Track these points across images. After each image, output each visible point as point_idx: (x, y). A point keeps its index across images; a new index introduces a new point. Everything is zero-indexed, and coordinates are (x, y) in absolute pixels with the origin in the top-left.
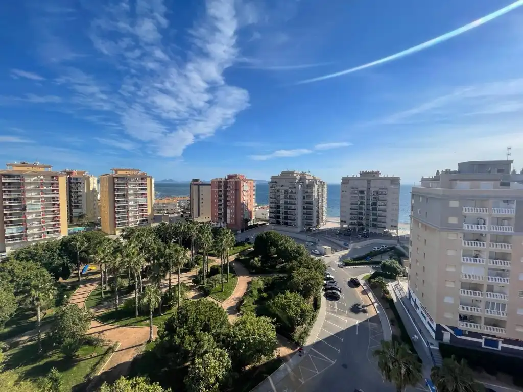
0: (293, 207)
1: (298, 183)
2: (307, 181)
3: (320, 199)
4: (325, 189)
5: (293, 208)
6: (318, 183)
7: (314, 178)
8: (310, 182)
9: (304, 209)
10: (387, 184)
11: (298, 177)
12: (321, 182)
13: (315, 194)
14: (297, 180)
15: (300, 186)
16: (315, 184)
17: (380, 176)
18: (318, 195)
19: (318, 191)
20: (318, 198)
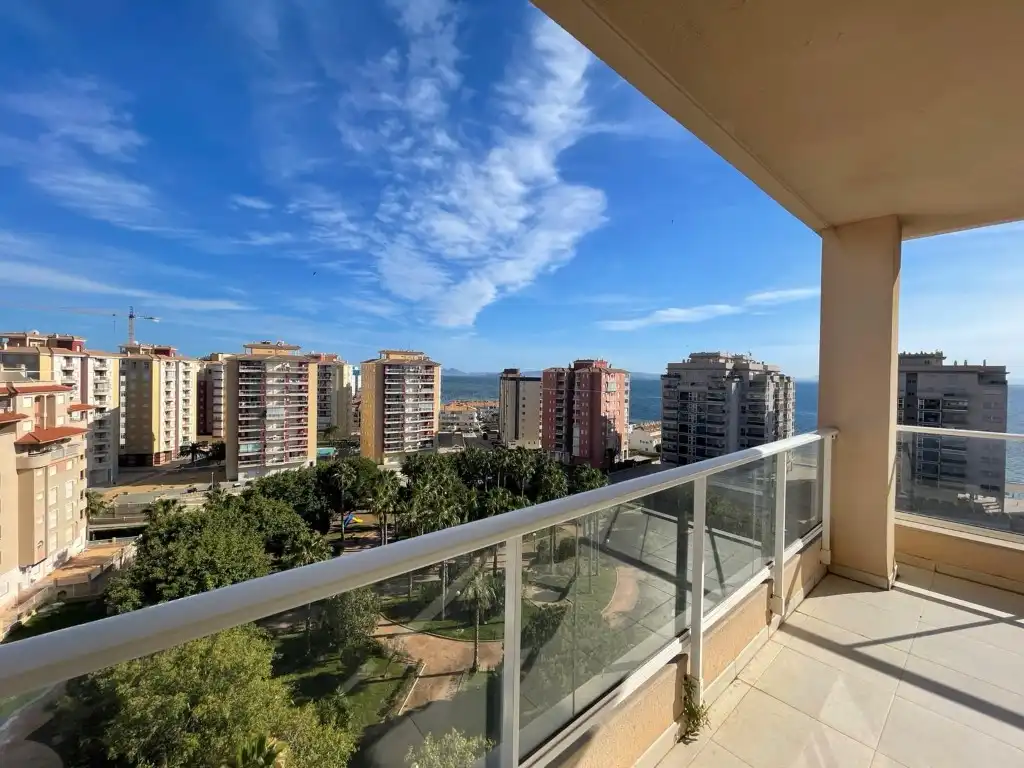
0: (718, 428)
1: (731, 378)
2: (751, 374)
3: (781, 414)
4: (791, 393)
5: (718, 431)
6: (776, 379)
7: (765, 367)
8: (755, 376)
9: (743, 434)
10: (971, 384)
11: (730, 365)
12: (782, 377)
13: (770, 404)
14: (727, 373)
15: (734, 385)
16: (769, 381)
17: (945, 363)
18: (776, 406)
19: (776, 395)
20: (777, 412)
